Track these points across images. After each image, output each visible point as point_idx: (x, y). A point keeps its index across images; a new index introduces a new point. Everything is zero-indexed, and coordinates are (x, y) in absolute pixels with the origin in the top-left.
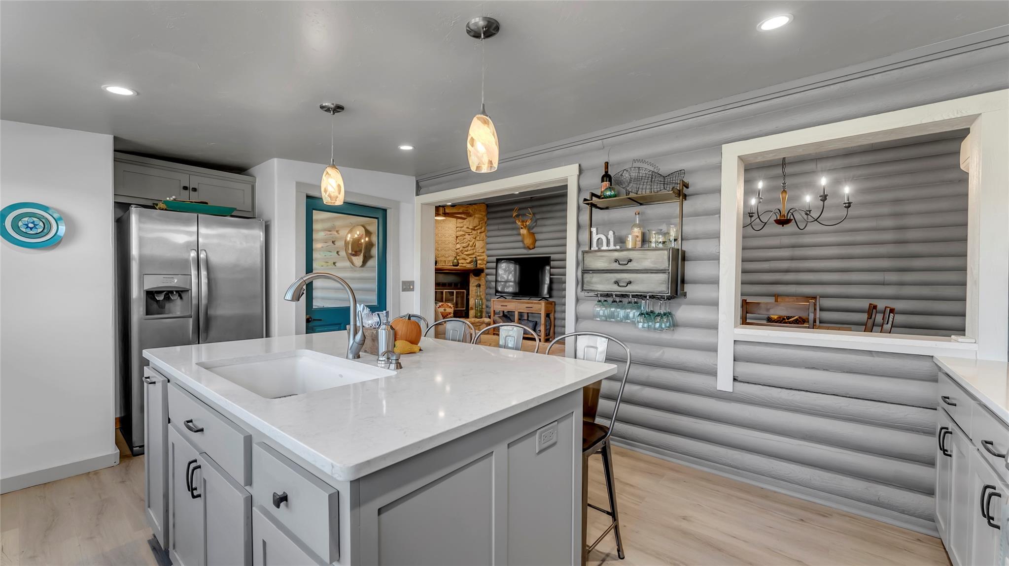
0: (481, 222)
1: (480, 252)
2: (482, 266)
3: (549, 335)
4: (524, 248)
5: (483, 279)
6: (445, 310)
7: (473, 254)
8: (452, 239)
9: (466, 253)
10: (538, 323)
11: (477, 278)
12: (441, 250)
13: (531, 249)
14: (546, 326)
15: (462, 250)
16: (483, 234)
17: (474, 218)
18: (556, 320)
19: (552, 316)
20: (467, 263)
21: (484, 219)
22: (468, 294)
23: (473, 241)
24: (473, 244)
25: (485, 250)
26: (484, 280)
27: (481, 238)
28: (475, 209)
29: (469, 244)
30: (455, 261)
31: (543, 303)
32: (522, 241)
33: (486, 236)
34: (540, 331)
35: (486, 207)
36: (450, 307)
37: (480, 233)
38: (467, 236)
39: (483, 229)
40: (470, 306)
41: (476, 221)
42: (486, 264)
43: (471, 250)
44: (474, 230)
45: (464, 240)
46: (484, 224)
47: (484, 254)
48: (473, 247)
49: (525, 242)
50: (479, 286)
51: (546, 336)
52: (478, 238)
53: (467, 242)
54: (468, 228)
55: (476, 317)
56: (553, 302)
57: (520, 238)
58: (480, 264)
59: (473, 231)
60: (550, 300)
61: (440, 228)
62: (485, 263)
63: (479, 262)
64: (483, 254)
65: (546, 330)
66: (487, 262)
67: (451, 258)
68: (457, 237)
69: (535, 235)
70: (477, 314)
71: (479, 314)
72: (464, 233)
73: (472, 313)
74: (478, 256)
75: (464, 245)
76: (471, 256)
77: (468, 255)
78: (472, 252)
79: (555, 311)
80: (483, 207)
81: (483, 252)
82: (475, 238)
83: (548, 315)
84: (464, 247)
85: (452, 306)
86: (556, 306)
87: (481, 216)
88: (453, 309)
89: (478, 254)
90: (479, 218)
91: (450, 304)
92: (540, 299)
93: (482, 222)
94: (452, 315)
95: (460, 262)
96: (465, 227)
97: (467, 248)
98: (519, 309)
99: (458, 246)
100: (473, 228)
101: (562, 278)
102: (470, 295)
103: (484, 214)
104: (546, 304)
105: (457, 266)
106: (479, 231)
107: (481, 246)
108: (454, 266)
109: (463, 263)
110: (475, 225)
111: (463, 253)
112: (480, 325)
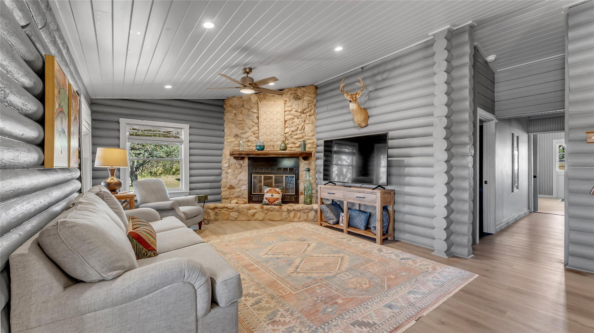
0: (310, 105)
1: (310, 135)
2: (311, 150)
3: (387, 232)
4: (355, 127)
5: (313, 163)
6: (272, 195)
7: (302, 137)
8: (281, 123)
9: (295, 137)
10: (372, 215)
11: (306, 162)
12: (270, 134)
13: (362, 127)
14: (383, 221)
15: (291, 134)
16: (313, 117)
17: (303, 101)
18: (396, 213)
19: (390, 208)
20: (297, 147)
21: (313, 102)
22: (297, 179)
23: (302, 125)
24: (303, 127)
25: (315, 133)
26: (314, 165)
27: (310, 121)
28: (304, 91)
29: (298, 128)
30: (283, 145)
31: (378, 193)
32: (353, 120)
33: (315, 119)
34: (375, 228)
35: (315, 90)
36: (278, 193)
37: (309, 116)
38: (296, 120)
39: (312, 112)
40: (300, 191)
41: (305, 104)
42: (316, 148)
43: (300, 134)
44: (303, 113)
45: (293, 124)
46: (313, 107)
47: (314, 137)
48: (302, 131)
49: (356, 120)
50: (309, 170)
51: (384, 235)
52: (307, 121)
53: (296, 126)
54: (296, 111)
55: (305, 203)
56: (392, 190)
57: (349, 117)
58: (310, 148)
59: (302, 115)
60: (389, 188)
61: (268, 113)
62: (315, 146)
63: (308, 146)
64: (312, 138)
65: (383, 227)
66: (318, 146)
67: (279, 143)
68: (286, 121)
69: (367, 110)
70: (307, 199)
71: (308, 200)
72: (293, 117)
73: (301, 198)
74: (308, 139)
75: (293, 129)
76: (300, 140)
77: (297, 139)
78: (301, 136)
79: (394, 202)
80: (312, 90)
81: (313, 136)
82: (305, 121)
83: (385, 208)
84: (292, 131)
85: (280, 191)
86: (396, 195)
87: (310, 98)
88: (281, 195)
89: (307, 138)
90: (308, 101)
91: (277, 189)
92: (375, 186)
93: (312, 104)
94: (280, 200)
95: (288, 146)
96: (294, 110)
97: (296, 132)
98: (349, 198)
99: (287, 130)
100: (302, 111)
101: (404, 160)
102: (300, 180)
103: (313, 96)
104: (383, 194)
105: (285, 150)
106: (308, 114)
107: (310, 130)
108: (281, 150)
109: (291, 148)
110: (304, 108)
111: (292, 137)
112: (309, 212)
